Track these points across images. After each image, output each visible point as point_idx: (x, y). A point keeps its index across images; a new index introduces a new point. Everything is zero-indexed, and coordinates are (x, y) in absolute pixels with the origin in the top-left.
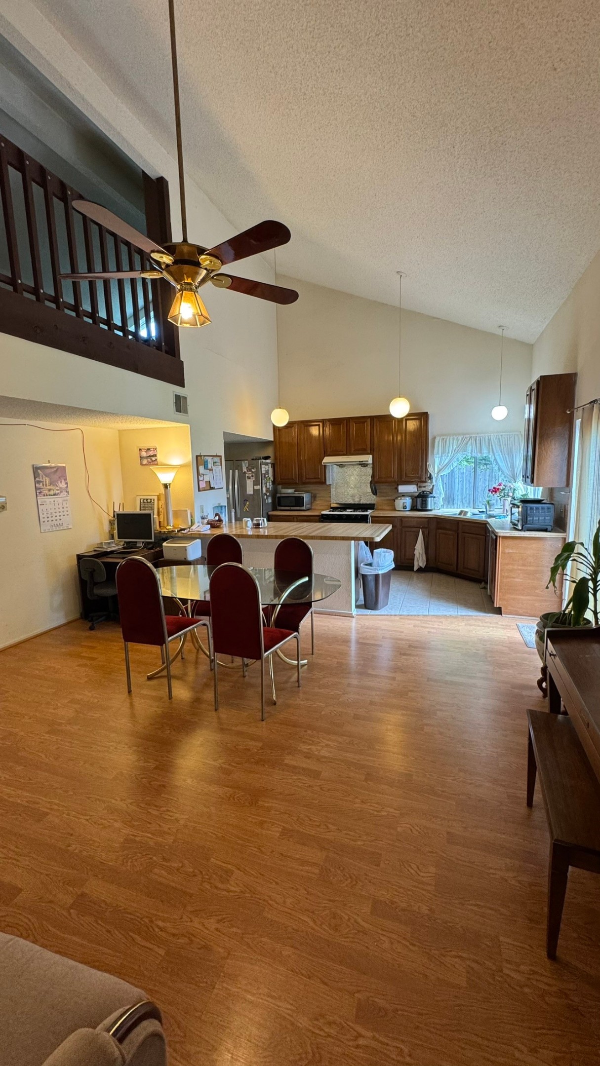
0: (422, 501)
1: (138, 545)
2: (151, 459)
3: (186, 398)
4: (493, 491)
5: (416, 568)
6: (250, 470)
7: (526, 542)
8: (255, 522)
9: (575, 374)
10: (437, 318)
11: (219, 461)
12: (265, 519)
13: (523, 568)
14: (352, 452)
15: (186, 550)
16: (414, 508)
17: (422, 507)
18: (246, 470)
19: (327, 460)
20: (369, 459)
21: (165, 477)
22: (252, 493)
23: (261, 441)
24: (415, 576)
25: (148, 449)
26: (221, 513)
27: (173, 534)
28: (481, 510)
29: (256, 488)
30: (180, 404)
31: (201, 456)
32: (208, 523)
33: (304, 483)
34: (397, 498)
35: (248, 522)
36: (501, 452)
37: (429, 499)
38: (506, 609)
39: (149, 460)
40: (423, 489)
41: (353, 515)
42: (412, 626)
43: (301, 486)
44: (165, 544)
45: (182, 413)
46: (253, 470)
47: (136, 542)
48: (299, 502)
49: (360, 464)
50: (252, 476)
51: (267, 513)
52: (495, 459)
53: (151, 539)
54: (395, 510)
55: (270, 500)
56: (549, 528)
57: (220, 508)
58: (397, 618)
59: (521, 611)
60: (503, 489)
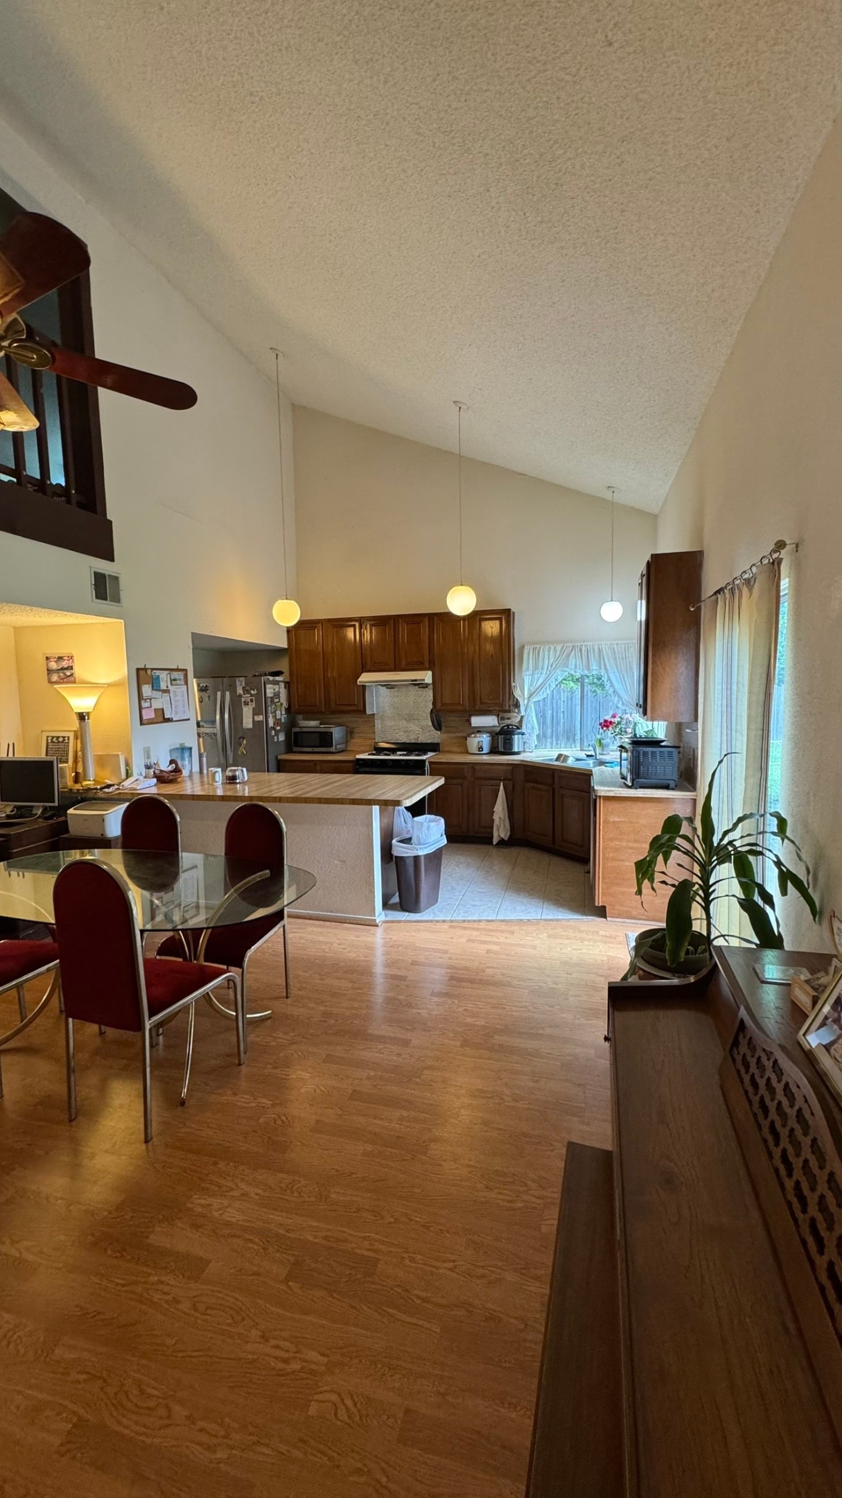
0: (505, 740)
1: (34, 812)
2: (65, 674)
3: (117, 578)
4: (604, 726)
5: (495, 841)
6: (248, 692)
7: (640, 805)
8: (229, 774)
9: (701, 553)
10: (521, 474)
11: (182, 677)
12: (245, 769)
13: (636, 845)
14: (403, 666)
15: (103, 820)
16: (494, 751)
17: (504, 748)
18: (241, 692)
19: (365, 678)
20: (427, 676)
21: (81, 702)
22: (250, 726)
23: (272, 648)
24: (494, 851)
25: (60, 658)
26: (183, 759)
27: (91, 795)
28: (589, 753)
29: (257, 718)
30: (104, 588)
31: (145, 669)
32: (155, 776)
33: (334, 712)
34: (469, 735)
35: (217, 774)
36: (617, 669)
37: (516, 737)
38: (613, 909)
39: (61, 674)
40: (508, 722)
41: (403, 760)
42: (464, 940)
43: (328, 716)
44: (71, 811)
45: (108, 602)
46: (252, 692)
47: (32, 807)
48: (324, 740)
49: (415, 685)
50: (252, 701)
51: (277, 757)
52: (609, 679)
53: (54, 802)
54: (467, 752)
55: (282, 737)
56: (672, 784)
57: (180, 750)
58: (446, 926)
59: (634, 913)
60: (619, 723)
